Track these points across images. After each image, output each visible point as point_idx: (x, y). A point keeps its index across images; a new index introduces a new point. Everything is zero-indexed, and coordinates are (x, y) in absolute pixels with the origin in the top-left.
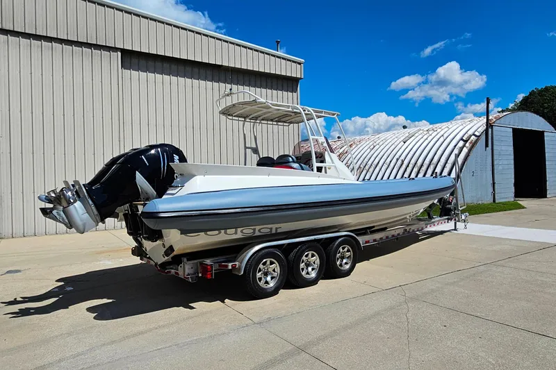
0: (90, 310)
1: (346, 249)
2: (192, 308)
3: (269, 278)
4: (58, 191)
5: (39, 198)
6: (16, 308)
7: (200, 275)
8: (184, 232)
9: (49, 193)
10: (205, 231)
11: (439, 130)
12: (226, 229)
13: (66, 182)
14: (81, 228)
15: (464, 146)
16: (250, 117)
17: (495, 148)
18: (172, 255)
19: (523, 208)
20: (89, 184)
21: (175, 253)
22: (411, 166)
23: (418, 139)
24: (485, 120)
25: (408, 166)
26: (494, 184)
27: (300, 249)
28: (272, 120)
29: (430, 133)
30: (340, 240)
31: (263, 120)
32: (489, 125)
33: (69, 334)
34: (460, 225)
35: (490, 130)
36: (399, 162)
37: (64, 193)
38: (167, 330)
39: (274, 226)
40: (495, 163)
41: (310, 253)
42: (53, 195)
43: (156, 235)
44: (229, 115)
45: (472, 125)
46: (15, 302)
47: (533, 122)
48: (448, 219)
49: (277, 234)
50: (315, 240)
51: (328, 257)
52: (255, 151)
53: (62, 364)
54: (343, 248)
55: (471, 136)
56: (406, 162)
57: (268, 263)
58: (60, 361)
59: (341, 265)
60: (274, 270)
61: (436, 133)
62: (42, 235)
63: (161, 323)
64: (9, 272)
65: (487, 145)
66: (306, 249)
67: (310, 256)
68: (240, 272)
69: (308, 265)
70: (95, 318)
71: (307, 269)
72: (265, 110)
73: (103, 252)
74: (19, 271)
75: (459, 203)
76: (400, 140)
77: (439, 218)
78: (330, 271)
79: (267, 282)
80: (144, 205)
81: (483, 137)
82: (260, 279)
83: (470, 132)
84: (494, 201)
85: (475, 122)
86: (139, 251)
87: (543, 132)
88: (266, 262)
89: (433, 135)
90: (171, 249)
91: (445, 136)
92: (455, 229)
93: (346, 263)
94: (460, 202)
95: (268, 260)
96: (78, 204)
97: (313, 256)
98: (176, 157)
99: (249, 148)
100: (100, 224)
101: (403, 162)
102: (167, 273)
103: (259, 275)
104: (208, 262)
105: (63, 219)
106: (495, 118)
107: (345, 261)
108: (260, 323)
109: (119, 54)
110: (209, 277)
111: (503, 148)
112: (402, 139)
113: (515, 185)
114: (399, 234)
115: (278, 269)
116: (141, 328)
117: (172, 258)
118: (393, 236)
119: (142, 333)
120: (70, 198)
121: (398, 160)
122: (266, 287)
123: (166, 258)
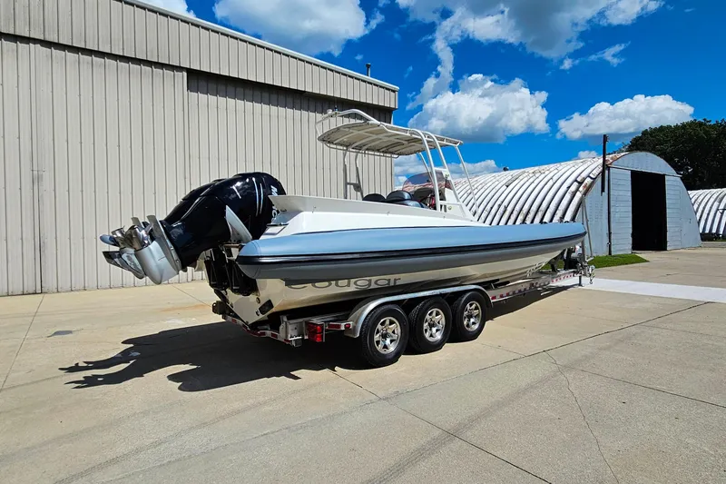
0: (173, 377)
1: (474, 306)
2: (296, 378)
3: (388, 341)
4: (126, 230)
5: (102, 239)
6: (80, 376)
7: (306, 337)
8: (289, 283)
9: (114, 233)
10: (313, 281)
11: (547, 173)
12: (337, 280)
13: (135, 220)
14: (157, 277)
15: (577, 190)
16: (353, 146)
17: (611, 193)
18: (269, 313)
19: (646, 261)
20: (166, 220)
21: (273, 310)
22: (515, 213)
23: (522, 182)
24: (601, 161)
25: (512, 213)
26: (610, 233)
27: (423, 306)
28: (378, 151)
29: (537, 175)
30: (468, 294)
31: (367, 149)
32: (606, 167)
33: (145, 413)
34: (585, 280)
35: (607, 172)
36: (502, 209)
37: (136, 232)
38: (271, 408)
39: (392, 277)
40: (612, 210)
41: (435, 310)
42: (119, 235)
43: (248, 287)
44: (329, 142)
45: (585, 166)
46: (76, 368)
47: (653, 163)
48: (574, 272)
49: (395, 287)
50: (441, 295)
51: (454, 316)
52: (358, 187)
53: (141, 456)
54: (471, 305)
55: (584, 179)
56: (509, 209)
57: (388, 322)
58: (138, 451)
59: (468, 326)
60: (394, 332)
61: (543, 176)
62: (92, 289)
63: (261, 399)
64: (57, 333)
65: (603, 190)
66: (430, 306)
67: (434, 314)
68: (355, 334)
69: (431, 326)
70: (180, 388)
71: (431, 330)
72: (375, 137)
73: (169, 310)
74: (70, 332)
75: (586, 254)
76: (502, 183)
77: (564, 272)
78: (456, 333)
79: (385, 347)
80: (241, 248)
81: (599, 180)
82: (378, 342)
83: (584, 175)
84: (610, 254)
85: (589, 163)
86: (221, 308)
87: (664, 175)
88: (385, 321)
89: (541, 178)
90: (269, 304)
91: (555, 178)
92: (580, 285)
93: (474, 323)
94: (587, 252)
95: (387, 319)
96: (154, 246)
97: (437, 314)
98: (274, 190)
99: (350, 184)
100: (181, 272)
101: (506, 208)
102: (259, 335)
103: (377, 337)
104: (316, 320)
105: (135, 265)
106: (612, 158)
107: (472, 320)
108: (386, 399)
109: (185, 74)
110: (318, 340)
111: (621, 193)
112: (505, 182)
113: (633, 235)
114: (525, 289)
115: (398, 331)
116: (237, 405)
117: (268, 316)
118: (520, 291)
119: (238, 412)
120: (144, 239)
121: (500, 206)
122: (385, 353)
123: (261, 316)
